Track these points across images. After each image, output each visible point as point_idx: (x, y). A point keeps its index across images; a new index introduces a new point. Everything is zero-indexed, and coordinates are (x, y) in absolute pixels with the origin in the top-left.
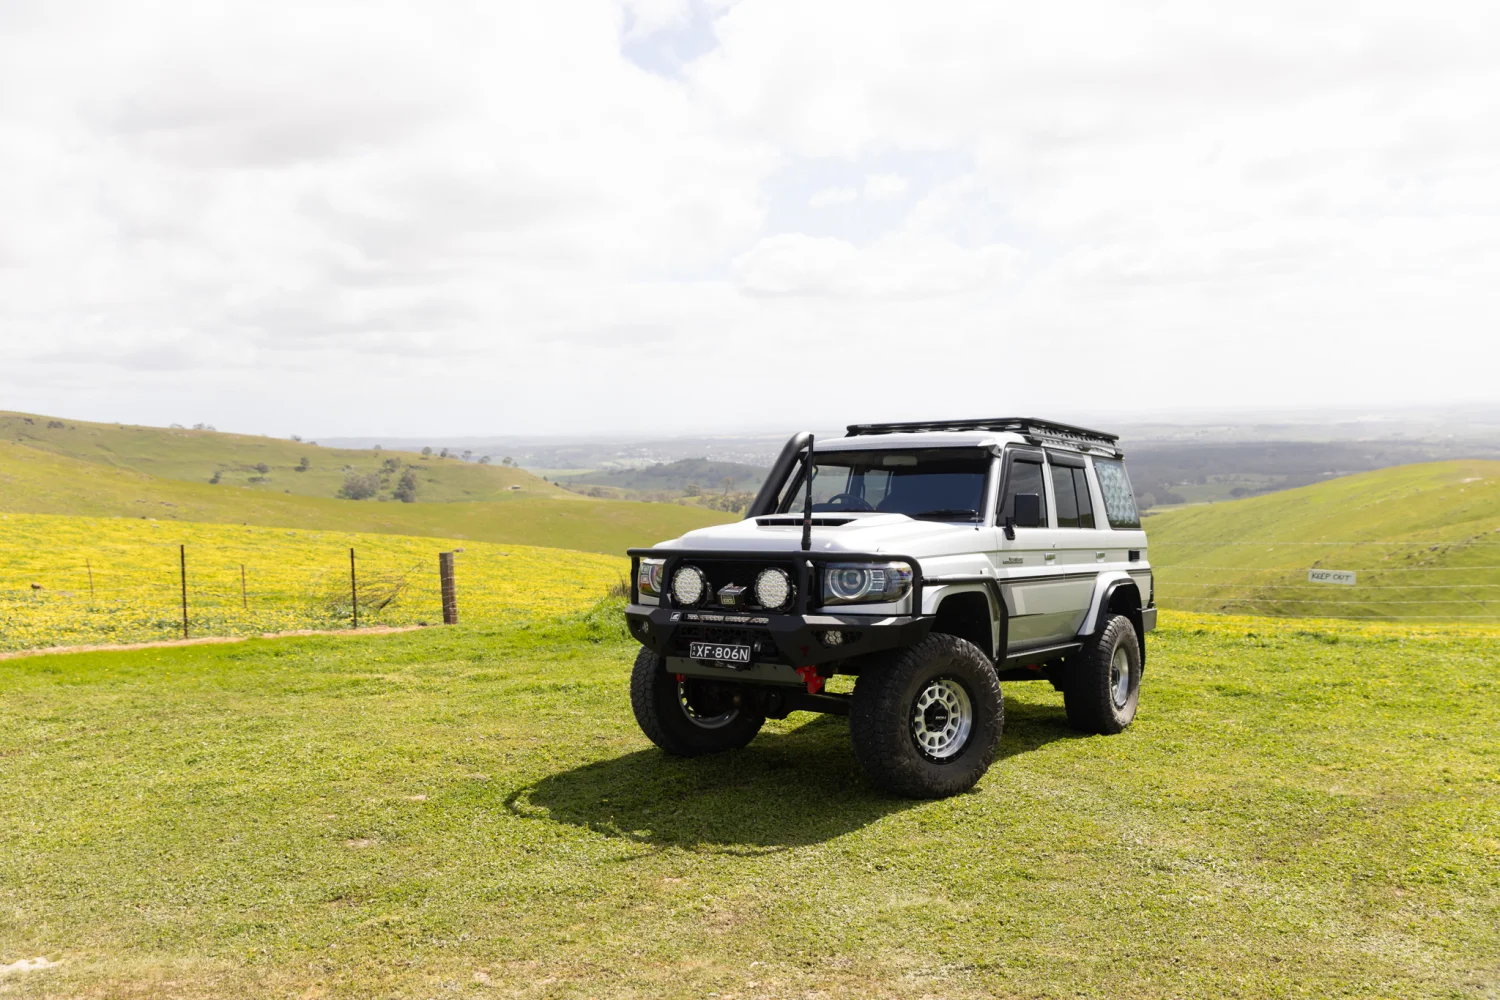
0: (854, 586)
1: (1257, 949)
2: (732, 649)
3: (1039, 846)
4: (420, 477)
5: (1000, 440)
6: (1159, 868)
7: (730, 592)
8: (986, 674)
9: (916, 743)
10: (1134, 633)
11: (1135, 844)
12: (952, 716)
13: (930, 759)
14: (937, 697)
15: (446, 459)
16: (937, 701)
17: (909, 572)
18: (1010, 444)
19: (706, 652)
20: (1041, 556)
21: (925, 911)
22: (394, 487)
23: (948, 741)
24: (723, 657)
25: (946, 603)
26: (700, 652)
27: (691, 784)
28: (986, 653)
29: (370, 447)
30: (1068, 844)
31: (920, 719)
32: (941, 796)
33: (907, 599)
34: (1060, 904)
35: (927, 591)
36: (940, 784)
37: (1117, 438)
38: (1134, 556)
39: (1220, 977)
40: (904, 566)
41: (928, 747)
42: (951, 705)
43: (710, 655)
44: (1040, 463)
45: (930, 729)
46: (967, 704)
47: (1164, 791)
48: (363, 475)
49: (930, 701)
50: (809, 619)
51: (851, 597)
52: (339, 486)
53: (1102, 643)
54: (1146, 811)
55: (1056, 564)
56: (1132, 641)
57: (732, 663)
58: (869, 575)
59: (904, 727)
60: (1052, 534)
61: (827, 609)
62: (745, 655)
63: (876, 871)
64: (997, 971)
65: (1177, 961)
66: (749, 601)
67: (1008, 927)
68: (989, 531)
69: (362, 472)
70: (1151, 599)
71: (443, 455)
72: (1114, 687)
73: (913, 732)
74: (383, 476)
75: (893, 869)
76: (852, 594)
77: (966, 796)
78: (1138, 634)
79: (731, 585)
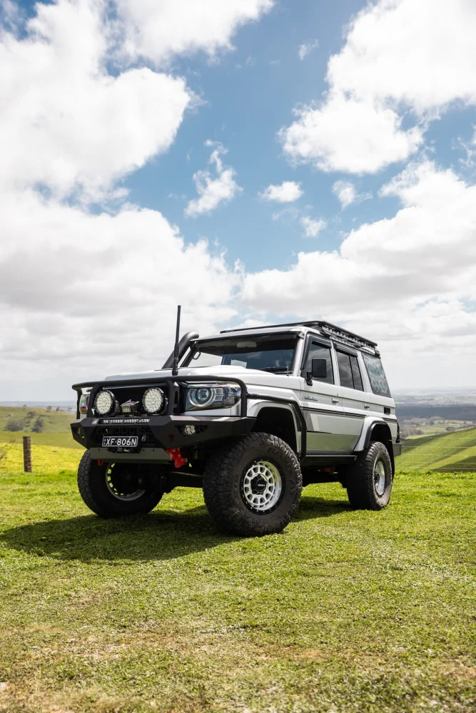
0: (204, 399)
1: (460, 612)
2: (127, 439)
3: (318, 559)
4: (45, 420)
5: (304, 330)
6: (394, 569)
7: (128, 406)
8: (290, 459)
9: (244, 500)
10: (387, 453)
11: (381, 557)
12: (269, 485)
13: (254, 511)
14: (259, 472)
15: (59, 412)
16: (259, 475)
17: (239, 390)
18: (309, 332)
19: (112, 442)
20: (329, 399)
21: (227, 594)
22: (32, 426)
23: (266, 501)
24: (121, 445)
25: (264, 411)
26: (108, 443)
27: (105, 530)
28: (292, 449)
29: (21, 406)
30: (336, 557)
31: (249, 486)
32: (260, 535)
33: (238, 406)
34: (323, 589)
35: (251, 402)
36: (260, 527)
37: (376, 345)
38: (387, 410)
39: (432, 629)
40: (237, 386)
41: (253, 504)
42: (268, 478)
43: (114, 444)
44: (329, 348)
45: (254, 492)
46: (279, 479)
47: (402, 531)
48: (16, 420)
49: (254, 475)
50: (173, 418)
51: (200, 406)
52: (4, 425)
53: (368, 456)
54: (390, 541)
55: (339, 405)
56: (386, 457)
57: (127, 448)
58: (214, 391)
59: (236, 489)
60: (336, 388)
61: (186, 413)
62: (135, 443)
63: (203, 573)
64: (265, 629)
65: (400, 619)
66: (140, 410)
67: (282, 602)
68: (296, 378)
69: (18, 418)
70: (398, 436)
71: (58, 410)
72: (377, 484)
73: (242, 493)
74: (27, 420)
75: (215, 572)
76: (201, 404)
77: (276, 535)
78: (390, 455)
79: (130, 401)
